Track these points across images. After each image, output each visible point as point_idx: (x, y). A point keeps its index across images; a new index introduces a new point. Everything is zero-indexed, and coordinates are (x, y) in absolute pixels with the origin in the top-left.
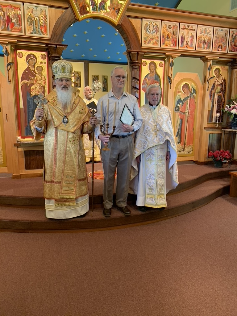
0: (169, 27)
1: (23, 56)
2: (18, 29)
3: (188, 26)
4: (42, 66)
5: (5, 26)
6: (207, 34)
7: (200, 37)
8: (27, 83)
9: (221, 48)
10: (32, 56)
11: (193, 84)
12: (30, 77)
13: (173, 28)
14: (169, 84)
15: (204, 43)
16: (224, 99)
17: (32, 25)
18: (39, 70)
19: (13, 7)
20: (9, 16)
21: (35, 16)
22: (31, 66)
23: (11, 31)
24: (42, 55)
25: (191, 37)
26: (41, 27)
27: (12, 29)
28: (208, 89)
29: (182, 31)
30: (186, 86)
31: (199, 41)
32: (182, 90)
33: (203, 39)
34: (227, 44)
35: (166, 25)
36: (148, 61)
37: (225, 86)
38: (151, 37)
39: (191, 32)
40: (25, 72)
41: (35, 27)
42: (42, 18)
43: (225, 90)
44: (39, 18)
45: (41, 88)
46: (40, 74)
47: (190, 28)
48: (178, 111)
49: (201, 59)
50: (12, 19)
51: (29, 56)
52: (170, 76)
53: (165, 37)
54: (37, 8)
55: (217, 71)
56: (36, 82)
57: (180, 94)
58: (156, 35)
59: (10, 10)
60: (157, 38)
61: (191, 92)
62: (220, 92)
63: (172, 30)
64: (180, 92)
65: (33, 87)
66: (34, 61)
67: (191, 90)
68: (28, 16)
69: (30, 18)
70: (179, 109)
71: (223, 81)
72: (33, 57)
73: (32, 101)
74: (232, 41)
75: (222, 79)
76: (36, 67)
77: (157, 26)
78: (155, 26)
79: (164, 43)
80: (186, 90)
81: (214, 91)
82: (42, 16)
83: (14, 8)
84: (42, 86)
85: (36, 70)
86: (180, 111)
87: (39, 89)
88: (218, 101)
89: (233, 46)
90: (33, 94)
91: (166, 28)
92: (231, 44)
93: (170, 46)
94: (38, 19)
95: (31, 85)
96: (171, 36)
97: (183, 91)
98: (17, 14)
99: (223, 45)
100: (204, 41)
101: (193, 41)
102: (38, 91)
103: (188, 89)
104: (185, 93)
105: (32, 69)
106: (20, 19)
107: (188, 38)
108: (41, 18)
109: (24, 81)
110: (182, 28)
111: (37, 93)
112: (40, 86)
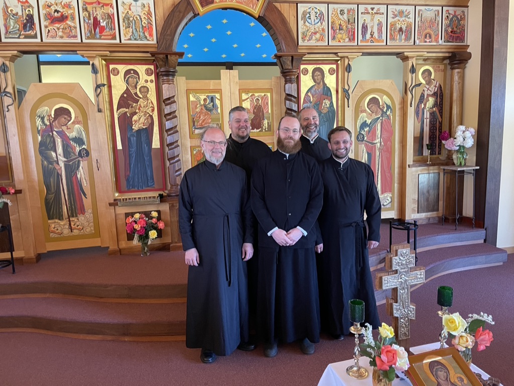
0: (340, 13)
1: (118, 73)
2: (110, 35)
3: (372, 9)
4: (147, 86)
5: (90, 32)
6: (404, 18)
7: (393, 23)
8: (126, 112)
9: (430, 37)
10: (132, 72)
11: (385, 97)
12: (130, 102)
13: (348, 14)
14: (346, 100)
15: (401, 33)
16: (442, 118)
17: (130, 27)
18: (143, 92)
19: (101, 5)
20: (97, 19)
21: (135, 14)
22: (132, 86)
23: (100, 38)
24: (147, 70)
25: (378, 25)
26: (143, 29)
27: (102, 36)
28: (411, 104)
29: (362, 17)
30: (374, 101)
31: (391, 30)
32: (368, 107)
33: (398, 26)
34: (438, 31)
35: (336, 10)
36: (311, 68)
37: (441, 97)
38: (312, 31)
39: (377, 17)
40: (122, 96)
41: (134, 31)
42: (145, 16)
43: (441, 103)
44: (140, 16)
45: (148, 119)
46: (145, 97)
47: (375, 11)
48: (362, 141)
49: (397, 57)
50: (101, 21)
51: (127, 72)
52: (346, 87)
53: (335, 29)
54: (137, 3)
55: (426, 73)
56: (139, 109)
57: (365, 114)
58: (321, 27)
59: (98, 9)
60: (323, 31)
61: (383, 111)
62: (434, 106)
63: (345, 16)
64: (365, 111)
65: (135, 118)
66: (135, 80)
67: (384, 107)
68: (124, 15)
69: (127, 18)
70: (364, 138)
71: (436, 88)
72: (134, 73)
73: (134, 138)
74: (448, 26)
75: (435, 86)
76: (138, 87)
77: (322, 14)
78: (319, 13)
79: (334, 38)
80: (374, 107)
81: (423, 106)
82: (144, 13)
83: (103, 6)
84: (148, 115)
85: (138, 93)
86: (365, 141)
87: (144, 120)
88: (430, 122)
89: (451, 34)
90: (135, 127)
91: (336, 15)
92: (446, 30)
93: (344, 42)
94: (139, 18)
95: (131, 116)
96: (345, 27)
97: (369, 109)
98: (108, 14)
99: (432, 33)
100: (401, 29)
101: (382, 31)
102: (144, 124)
103: (377, 106)
104: (373, 112)
105: (133, 92)
106: (113, 20)
107: (373, 26)
108: (143, 16)
109: (121, 110)
110: (362, 13)
111: (141, 126)
112: (145, 115)
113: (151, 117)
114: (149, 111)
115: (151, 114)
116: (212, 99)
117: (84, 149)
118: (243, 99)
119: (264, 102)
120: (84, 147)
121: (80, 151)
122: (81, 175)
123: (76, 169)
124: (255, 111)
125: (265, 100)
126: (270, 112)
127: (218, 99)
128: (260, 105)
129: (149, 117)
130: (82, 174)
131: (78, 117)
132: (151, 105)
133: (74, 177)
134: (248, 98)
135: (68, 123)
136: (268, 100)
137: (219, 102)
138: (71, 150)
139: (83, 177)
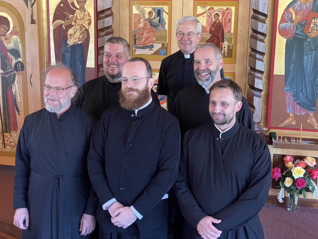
18: (80, 2)
95: (67, 29)
105: (69, 1)
109: (57, 21)
111: (76, 41)
112: (81, 28)
113: (87, 31)
114: (86, 24)
115: (87, 28)
116: (159, 13)
117: (20, 62)
118: (198, 13)
119: (225, 19)
120: (20, 59)
121: (16, 64)
122: (16, 90)
123: (12, 83)
124: (213, 29)
125: (227, 15)
126: (232, 31)
127: (166, 12)
128: (219, 22)
129: (85, 31)
130: (16, 88)
131: (15, 27)
132: (88, 18)
133: (9, 91)
134: (205, 12)
135: (6, 33)
136: (231, 15)
137: (167, 16)
138: (8, 62)
139: (18, 92)
